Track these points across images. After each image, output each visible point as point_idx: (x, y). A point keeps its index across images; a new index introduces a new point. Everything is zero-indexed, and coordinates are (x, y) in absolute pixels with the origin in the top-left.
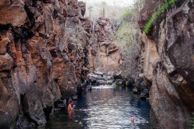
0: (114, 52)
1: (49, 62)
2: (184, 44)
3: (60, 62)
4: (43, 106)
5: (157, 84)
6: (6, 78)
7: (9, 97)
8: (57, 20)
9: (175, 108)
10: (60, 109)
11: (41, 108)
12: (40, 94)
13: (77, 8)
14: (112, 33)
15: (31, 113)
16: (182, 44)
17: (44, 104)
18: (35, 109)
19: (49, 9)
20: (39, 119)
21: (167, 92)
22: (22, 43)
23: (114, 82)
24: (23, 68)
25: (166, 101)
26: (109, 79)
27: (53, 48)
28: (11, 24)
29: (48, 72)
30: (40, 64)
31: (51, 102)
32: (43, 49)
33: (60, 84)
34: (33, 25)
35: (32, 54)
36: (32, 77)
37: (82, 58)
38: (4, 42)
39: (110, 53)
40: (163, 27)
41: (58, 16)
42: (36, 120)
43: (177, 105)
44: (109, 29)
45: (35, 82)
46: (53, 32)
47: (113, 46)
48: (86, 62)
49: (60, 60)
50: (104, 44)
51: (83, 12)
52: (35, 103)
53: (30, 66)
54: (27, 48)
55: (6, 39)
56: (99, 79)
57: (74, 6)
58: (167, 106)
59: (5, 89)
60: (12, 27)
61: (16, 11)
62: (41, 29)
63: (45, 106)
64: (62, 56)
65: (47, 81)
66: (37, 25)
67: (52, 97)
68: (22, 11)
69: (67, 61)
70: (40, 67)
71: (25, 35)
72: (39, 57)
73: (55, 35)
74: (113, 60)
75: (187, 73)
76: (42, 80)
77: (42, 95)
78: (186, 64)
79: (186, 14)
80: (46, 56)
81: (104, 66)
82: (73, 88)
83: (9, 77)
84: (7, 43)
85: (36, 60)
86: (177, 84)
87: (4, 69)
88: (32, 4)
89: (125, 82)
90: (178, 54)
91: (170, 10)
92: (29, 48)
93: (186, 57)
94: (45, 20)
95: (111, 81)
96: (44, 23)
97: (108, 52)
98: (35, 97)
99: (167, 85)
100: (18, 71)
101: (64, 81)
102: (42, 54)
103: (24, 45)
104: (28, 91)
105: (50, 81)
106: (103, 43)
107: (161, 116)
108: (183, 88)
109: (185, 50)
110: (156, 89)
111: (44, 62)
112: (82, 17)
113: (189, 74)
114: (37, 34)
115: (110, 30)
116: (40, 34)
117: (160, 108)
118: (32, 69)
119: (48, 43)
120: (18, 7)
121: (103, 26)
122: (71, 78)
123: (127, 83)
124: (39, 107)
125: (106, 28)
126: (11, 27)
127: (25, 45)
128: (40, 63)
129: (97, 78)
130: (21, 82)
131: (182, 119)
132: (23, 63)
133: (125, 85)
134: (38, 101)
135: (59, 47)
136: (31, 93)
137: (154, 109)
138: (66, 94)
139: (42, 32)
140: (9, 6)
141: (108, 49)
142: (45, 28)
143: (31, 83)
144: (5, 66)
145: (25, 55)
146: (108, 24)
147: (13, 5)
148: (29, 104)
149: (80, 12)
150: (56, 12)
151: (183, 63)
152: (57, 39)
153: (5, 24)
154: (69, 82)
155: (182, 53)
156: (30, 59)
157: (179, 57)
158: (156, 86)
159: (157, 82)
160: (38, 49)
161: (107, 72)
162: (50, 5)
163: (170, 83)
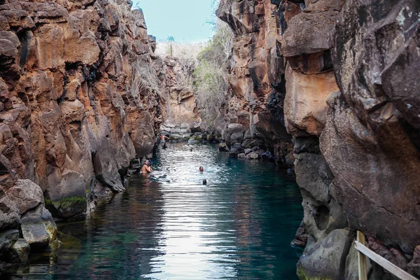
0: (187, 98)
1: (122, 111)
2: (409, 65)
3: (133, 111)
4: (117, 166)
5: (335, 126)
6: (76, 131)
7: (82, 155)
8: (127, 58)
9: (365, 156)
10: (135, 171)
11: (116, 170)
12: (114, 152)
13: (147, 43)
14: (182, 75)
15: (105, 176)
16: (406, 65)
17: (119, 164)
18: (110, 170)
19: (117, 44)
20: (114, 183)
21: (353, 136)
22: (89, 87)
23: (191, 136)
24: (92, 119)
25: (349, 149)
26: (185, 133)
27: (124, 93)
28: (80, 62)
29: (121, 123)
30: (111, 113)
31: (127, 162)
32: (114, 94)
33: (134, 139)
34: (102, 63)
35: (101, 101)
36: (103, 130)
37: (154, 106)
38: (73, 85)
39: (183, 100)
40: (351, 48)
41: (127, 53)
42: (112, 184)
43: (370, 153)
44: (178, 71)
45: (107, 136)
46: (123, 73)
47: (186, 92)
48: (158, 112)
49: (133, 108)
50: (175, 90)
51: (153, 49)
52: (108, 163)
53: (99, 117)
54: (95, 93)
55: (74, 81)
56: (173, 133)
57: (143, 41)
58: (350, 155)
59: (76, 145)
60: (83, 65)
61: (87, 45)
62: (111, 69)
63: (120, 167)
64: (135, 104)
65: (121, 136)
66: (106, 64)
67: (127, 154)
68: (94, 45)
69: (142, 110)
70: (111, 117)
71: (93, 77)
72: (110, 105)
73: (125, 77)
74: (187, 109)
75: (409, 106)
76: (114, 134)
77: (116, 153)
78: (410, 93)
79: (402, 26)
80: (119, 103)
81: (176, 117)
82: (150, 143)
83: (80, 129)
84: (77, 86)
85: (106, 108)
86: (378, 123)
87: (74, 120)
88: (100, 36)
89: (205, 135)
90: (399, 80)
91: (364, 24)
92: (97, 93)
93: (412, 84)
94: (114, 57)
95: (188, 135)
96: (114, 62)
97: (180, 99)
98: (108, 156)
99: (355, 126)
100: (87, 123)
101: (139, 134)
102: (114, 100)
103: (91, 89)
104: (99, 147)
105: (124, 135)
106: (173, 88)
107: (340, 168)
108: (389, 128)
109: (410, 74)
110: (333, 133)
111: (117, 110)
112: (153, 55)
113: (411, 108)
114: (106, 75)
115: (180, 72)
116: (109, 75)
117: (338, 159)
118: (103, 120)
119: (118, 87)
120: (90, 39)
121: (171, 67)
122: (147, 131)
123: (208, 136)
124: (113, 168)
125: (175, 69)
126: (80, 65)
127: (93, 90)
128: (112, 111)
129: (170, 132)
130: (91, 137)
131: (374, 171)
132: (92, 112)
133: (206, 139)
134: (112, 161)
135: (130, 92)
136: (104, 150)
137: (328, 160)
138: (141, 152)
139: (112, 72)
140: (78, 38)
141: (179, 95)
142: (115, 68)
143: (103, 137)
144: (75, 116)
145: (93, 103)
146: (178, 65)
147: (82, 37)
148: (103, 164)
149: (150, 48)
150: (125, 47)
151: (405, 92)
152: (127, 82)
153: (74, 62)
154: (145, 136)
155: (404, 78)
156: (99, 107)
157: (399, 85)
158: (333, 129)
159: (336, 123)
160: (108, 94)
161: (180, 124)
162: (118, 39)
163: (359, 123)
